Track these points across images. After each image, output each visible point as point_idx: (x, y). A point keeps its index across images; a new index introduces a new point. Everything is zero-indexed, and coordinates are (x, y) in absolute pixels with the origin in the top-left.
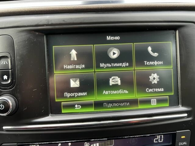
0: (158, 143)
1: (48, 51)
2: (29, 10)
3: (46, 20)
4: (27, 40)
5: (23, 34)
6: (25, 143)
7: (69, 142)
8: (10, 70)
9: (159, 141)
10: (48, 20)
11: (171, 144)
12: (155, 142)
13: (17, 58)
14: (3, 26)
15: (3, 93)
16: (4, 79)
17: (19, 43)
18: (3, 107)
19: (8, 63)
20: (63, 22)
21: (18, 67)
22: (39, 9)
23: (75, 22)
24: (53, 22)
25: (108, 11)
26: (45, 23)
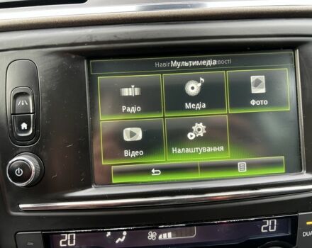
0: (269, 233)
1: (89, 84)
2: (62, 20)
3: (87, 36)
4: (59, 67)
5: (52, 58)
6: (53, 230)
7: (125, 230)
8: (32, 115)
9: (270, 230)
10: (91, 36)
11: (289, 234)
12: (262, 231)
13: (42, 95)
14: (21, 46)
15: (20, 151)
16: (23, 128)
17: (45, 71)
18: (21, 172)
19: (28, 103)
20: (115, 39)
21: (43, 110)
22: (77, 19)
23: (132, 38)
24: (99, 39)
25: (184, 21)
26: (87, 40)
